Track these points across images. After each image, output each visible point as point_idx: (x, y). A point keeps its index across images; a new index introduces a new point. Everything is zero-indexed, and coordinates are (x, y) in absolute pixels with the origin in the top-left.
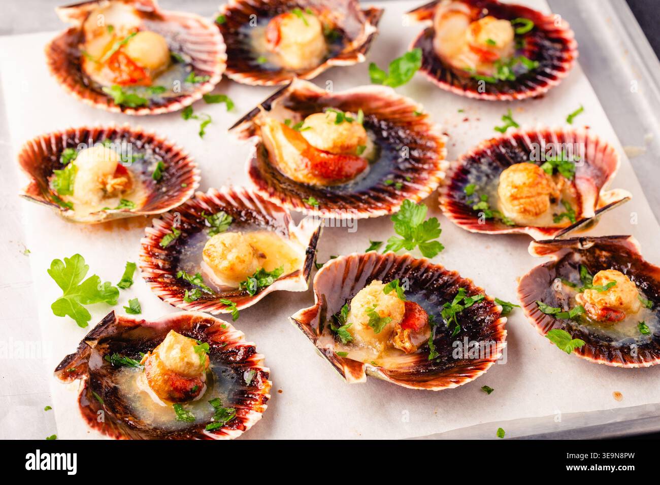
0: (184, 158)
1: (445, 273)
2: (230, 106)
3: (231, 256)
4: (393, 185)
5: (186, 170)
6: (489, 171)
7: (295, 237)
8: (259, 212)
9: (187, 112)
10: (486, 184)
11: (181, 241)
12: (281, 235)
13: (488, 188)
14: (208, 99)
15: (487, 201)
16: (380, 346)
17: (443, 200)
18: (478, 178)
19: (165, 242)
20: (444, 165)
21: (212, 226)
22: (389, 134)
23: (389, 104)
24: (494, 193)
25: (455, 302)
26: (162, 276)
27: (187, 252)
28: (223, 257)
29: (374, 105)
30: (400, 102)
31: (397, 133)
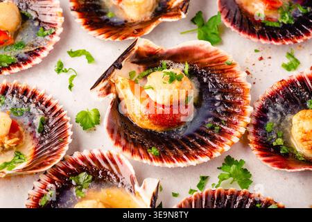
4: (212, 128)
6: (282, 109)
7: (139, 195)
10: (281, 121)
13: (282, 124)
15: (282, 137)
17: (251, 138)
18: (275, 115)
19: (43, 202)
20: (250, 110)
21: (77, 185)
22: (208, 79)
23: (207, 55)
24: (287, 129)
29: (197, 56)
31: (213, 79)
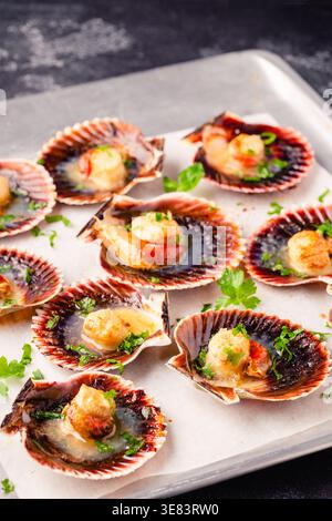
0: (45, 264)
1: (267, 318)
2: (67, 223)
3: (108, 326)
5: (48, 272)
6: (276, 242)
7: (148, 307)
8: (115, 294)
9: (35, 231)
10: (277, 252)
11: (61, 323)
12: (136, 308)
13: (279, 254)
14: (49, 220)
15: (281, 264)
16: (238, 377)
17: (249, 267)
18: (269, 249)
19: (50, 325)
20: (242, 241)
21: (82, 309)
23: (187, 205)
24: (285, 257)
25: (282, 337)
26: (55, 350)
27: (68, 330)
28: (102, 327)
29: (177, 206)
30: (196, 202)
